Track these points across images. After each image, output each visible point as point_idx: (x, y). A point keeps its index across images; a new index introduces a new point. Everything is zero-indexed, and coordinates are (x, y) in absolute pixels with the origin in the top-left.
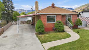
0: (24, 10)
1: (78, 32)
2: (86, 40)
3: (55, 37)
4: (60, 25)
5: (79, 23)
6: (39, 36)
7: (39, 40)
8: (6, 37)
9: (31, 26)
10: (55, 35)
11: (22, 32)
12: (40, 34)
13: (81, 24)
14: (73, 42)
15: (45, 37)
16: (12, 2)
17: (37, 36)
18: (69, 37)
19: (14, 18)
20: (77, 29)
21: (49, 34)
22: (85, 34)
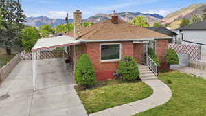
0: (48, 19)
1: (169, 82)
2: (184, 103)
3: (119, 96)
4: (130, 67)
5: (172, 59)
6: (83, 92)
7: (82, 106)
8: (6, 96)
9: (65, 65)
10: (118, 90)
11: (44, 82)
12: (85, 89)
13: (176, 61)
14: (156, 108)
15: (97, 95)
16: (19, 5)
17: (79, 95)
18: (149, 96)
19: (24, 42)
20: (169, 73)
21: (106, 87)
22: (185, 86)
